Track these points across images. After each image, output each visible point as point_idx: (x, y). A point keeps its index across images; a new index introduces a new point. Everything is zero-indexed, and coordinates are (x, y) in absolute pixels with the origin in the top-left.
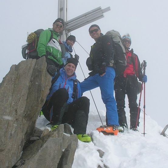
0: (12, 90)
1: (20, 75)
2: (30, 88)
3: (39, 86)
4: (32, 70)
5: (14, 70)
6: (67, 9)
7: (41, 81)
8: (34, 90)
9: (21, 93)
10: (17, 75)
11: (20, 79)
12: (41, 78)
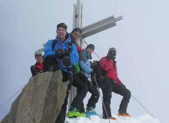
0: (31, 101)
1: (38, 87)
2: (47, 99)
3: (55, 98)
4: (49, 82)
5: (33, 82)
6: (81, 16)
7: (57, 93)
8: (50, 101)
9: (39, 104)
10: (35, 87)
11: (38, 91)
12: (57, 90)
